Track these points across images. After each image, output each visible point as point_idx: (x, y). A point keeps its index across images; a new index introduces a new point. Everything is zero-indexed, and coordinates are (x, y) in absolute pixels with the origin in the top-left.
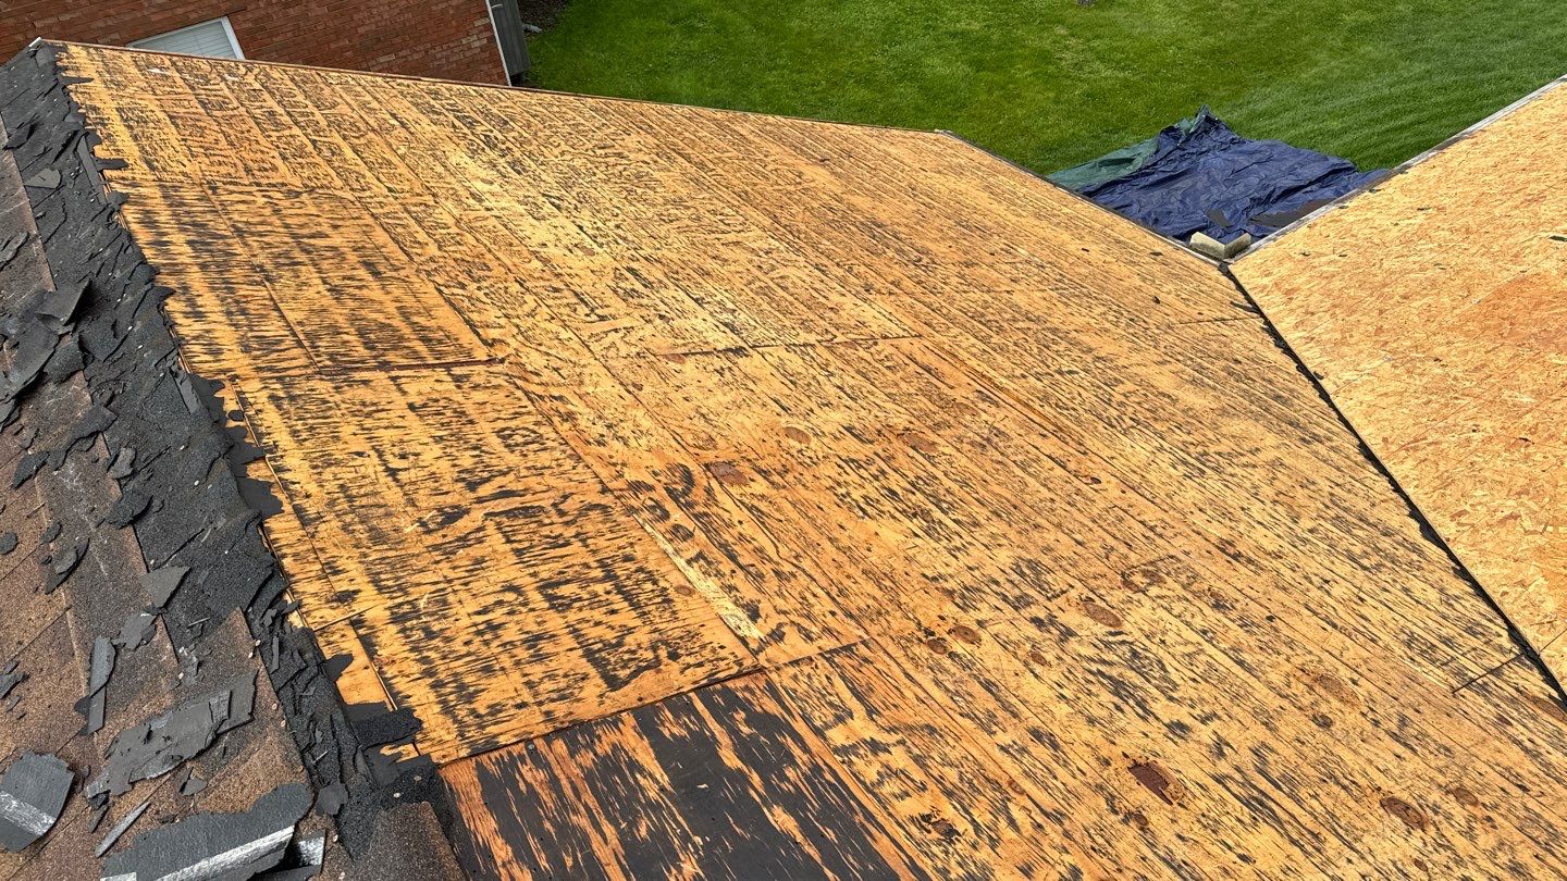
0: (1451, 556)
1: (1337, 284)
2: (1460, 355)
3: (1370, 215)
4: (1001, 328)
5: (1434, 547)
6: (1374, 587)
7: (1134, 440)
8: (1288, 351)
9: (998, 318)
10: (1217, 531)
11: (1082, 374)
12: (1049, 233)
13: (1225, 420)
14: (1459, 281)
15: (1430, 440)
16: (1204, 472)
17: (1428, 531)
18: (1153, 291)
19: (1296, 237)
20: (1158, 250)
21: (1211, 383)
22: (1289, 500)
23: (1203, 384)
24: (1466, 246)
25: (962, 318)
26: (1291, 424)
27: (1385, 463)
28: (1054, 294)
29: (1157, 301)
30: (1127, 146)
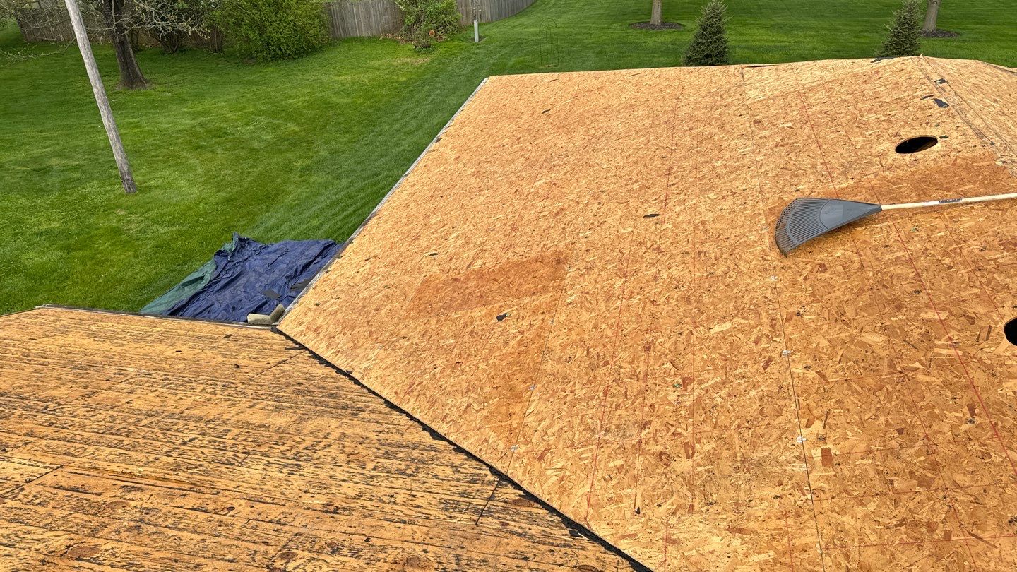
0: (451, 443)
1: (340, 315)
2: (413, 330)
3: (343, 271)
4: (129, 431)
5: (441, 442)
6: (418, 484)
7: (249, 467)
8: (328, 364)
9: (125, 424)
11: (200, 437)
12: (148, 350)
13: (304, 424)
14: (399, 292)
15: (417, 383)
16: (300, 466)
17: (435, 435)
18: (233, 361)
19: (309, 297)
20: (228, 333)
21: (288, 405)
22: (355, 457)
23: (283, 408)
24: (394, 272)
25: (95, 437)
26: (343, 408)
27: (401, 406)
28: (164, 390)
29: (238, 367)
30: (196, 270)
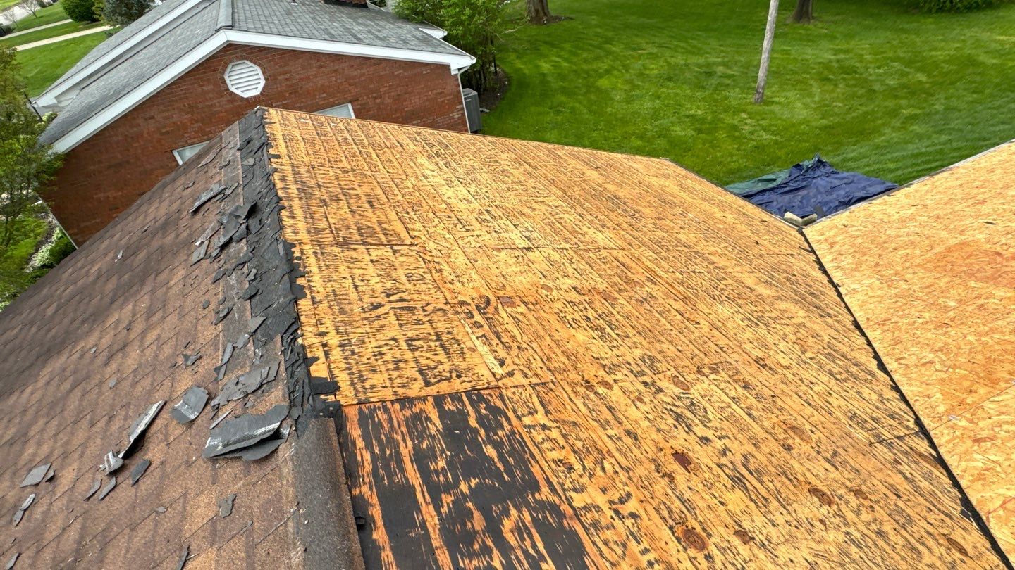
0: (892, 379)
1: (859, 241)
2: (918, 280)
3: (884, 207)
4: (668, 249)
5: (883, 374)
6: (840, 389)
7: (724, 307)
8: (825, 272)
9: (668, 244)
10: (757, 353)
11: (706, 274)
12: (707, 208)
13: (779, 302)
14: (927, 242)
15: (893, 320)
16: (758, 325)
17: (881, 366)
18: (757, 238)
19: (842, 217)
20: (765, 219)
21: (776, 284)
22: (801, 342)
23: (771, 284)
24: (935, 224)
25: (648, 243)
26: (816, 307)
27: (866, 331)
28: (702, 236)
29: (757, 243)
30: (773, 173)
